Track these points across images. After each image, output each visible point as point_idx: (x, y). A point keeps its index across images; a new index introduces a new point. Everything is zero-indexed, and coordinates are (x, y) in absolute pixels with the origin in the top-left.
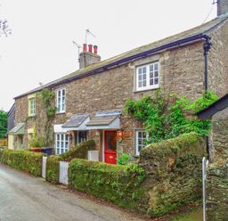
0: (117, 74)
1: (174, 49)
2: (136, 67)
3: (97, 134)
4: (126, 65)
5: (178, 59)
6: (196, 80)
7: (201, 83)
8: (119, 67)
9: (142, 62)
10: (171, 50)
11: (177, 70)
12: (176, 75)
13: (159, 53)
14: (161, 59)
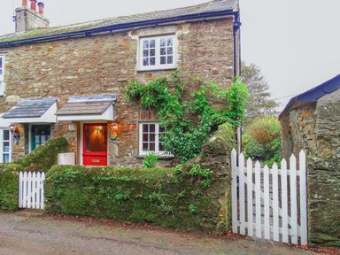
0: (108, 44)
1: (197, 22)
2: (140, 37)
3: (71, 128)
4: (125, 34)
5: (201, 35)
6: (224, 63)
7: (231, 67)
8: (113, 34)
9: (149, 32)
10: (192, 23)
11: (200, 49)
12: (198, 54)
13: (176, 25)
14: (179, 33)
